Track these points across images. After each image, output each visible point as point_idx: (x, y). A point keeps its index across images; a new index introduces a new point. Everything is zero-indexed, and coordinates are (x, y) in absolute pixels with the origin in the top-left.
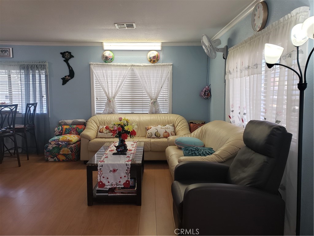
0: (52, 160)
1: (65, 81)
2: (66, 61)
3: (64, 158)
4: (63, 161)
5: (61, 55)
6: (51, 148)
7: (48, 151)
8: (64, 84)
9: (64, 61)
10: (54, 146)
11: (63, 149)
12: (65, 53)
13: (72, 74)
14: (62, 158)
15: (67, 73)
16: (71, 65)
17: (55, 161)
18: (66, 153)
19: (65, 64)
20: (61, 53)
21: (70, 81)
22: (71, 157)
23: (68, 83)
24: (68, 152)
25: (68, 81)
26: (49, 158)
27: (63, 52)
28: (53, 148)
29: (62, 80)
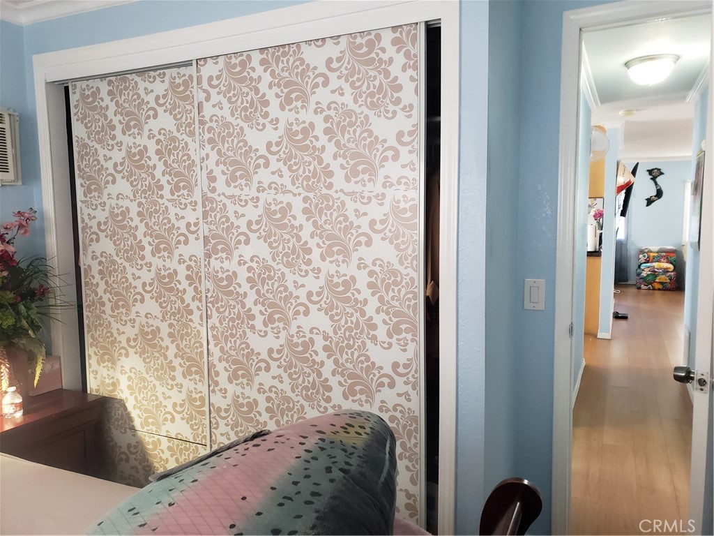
0: (646, 287)
1: (649, 202)
2: (654, 179)
3: (661, 287)
4: (659, 289)
5: (648, 173)
6: (645, 275)
7: (641, 278)
8: (648, 205)
9: (651, 179)
10: (649, 273)
11: (660, 276)
12: (653, 170)
13: (659, 194)
14: (657, 286)
15: (654, 193)
16: (659, 183)
17: (649, 289)
18: (664, 281)
19: (652, 182)
20: (648, 171)
21: (656, 202)
22: (669, 286)
23: (653, 204)
24: (666, 280)
25: (653, 201)
26: (642, 286)
27: (650, 169)
28: (648, 275)
29: (646, 201)
